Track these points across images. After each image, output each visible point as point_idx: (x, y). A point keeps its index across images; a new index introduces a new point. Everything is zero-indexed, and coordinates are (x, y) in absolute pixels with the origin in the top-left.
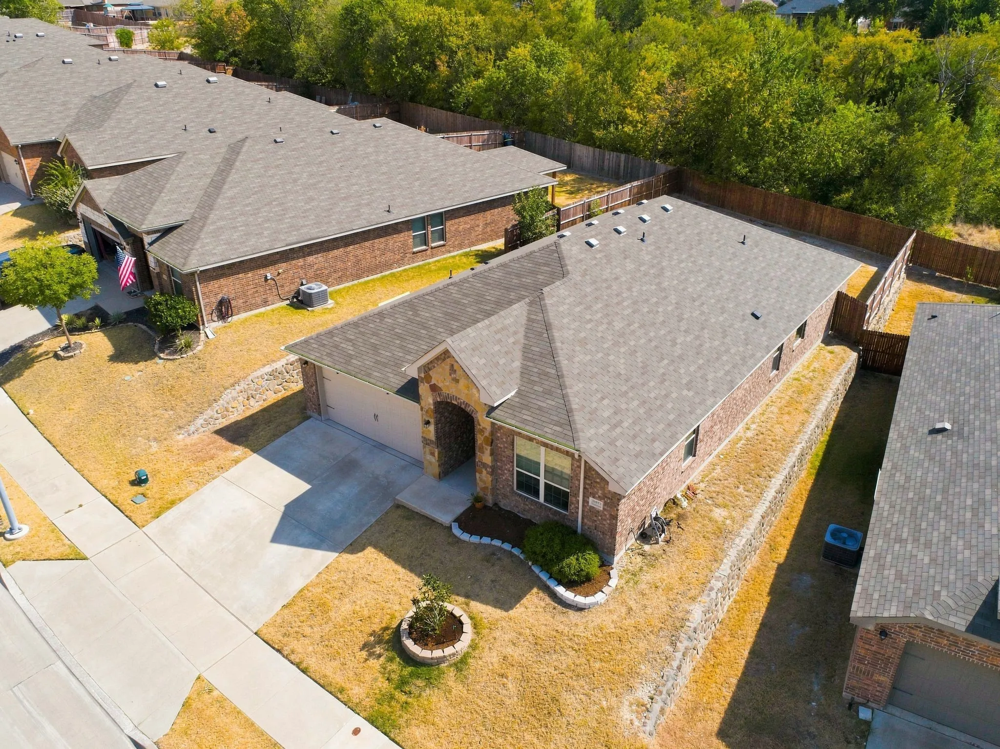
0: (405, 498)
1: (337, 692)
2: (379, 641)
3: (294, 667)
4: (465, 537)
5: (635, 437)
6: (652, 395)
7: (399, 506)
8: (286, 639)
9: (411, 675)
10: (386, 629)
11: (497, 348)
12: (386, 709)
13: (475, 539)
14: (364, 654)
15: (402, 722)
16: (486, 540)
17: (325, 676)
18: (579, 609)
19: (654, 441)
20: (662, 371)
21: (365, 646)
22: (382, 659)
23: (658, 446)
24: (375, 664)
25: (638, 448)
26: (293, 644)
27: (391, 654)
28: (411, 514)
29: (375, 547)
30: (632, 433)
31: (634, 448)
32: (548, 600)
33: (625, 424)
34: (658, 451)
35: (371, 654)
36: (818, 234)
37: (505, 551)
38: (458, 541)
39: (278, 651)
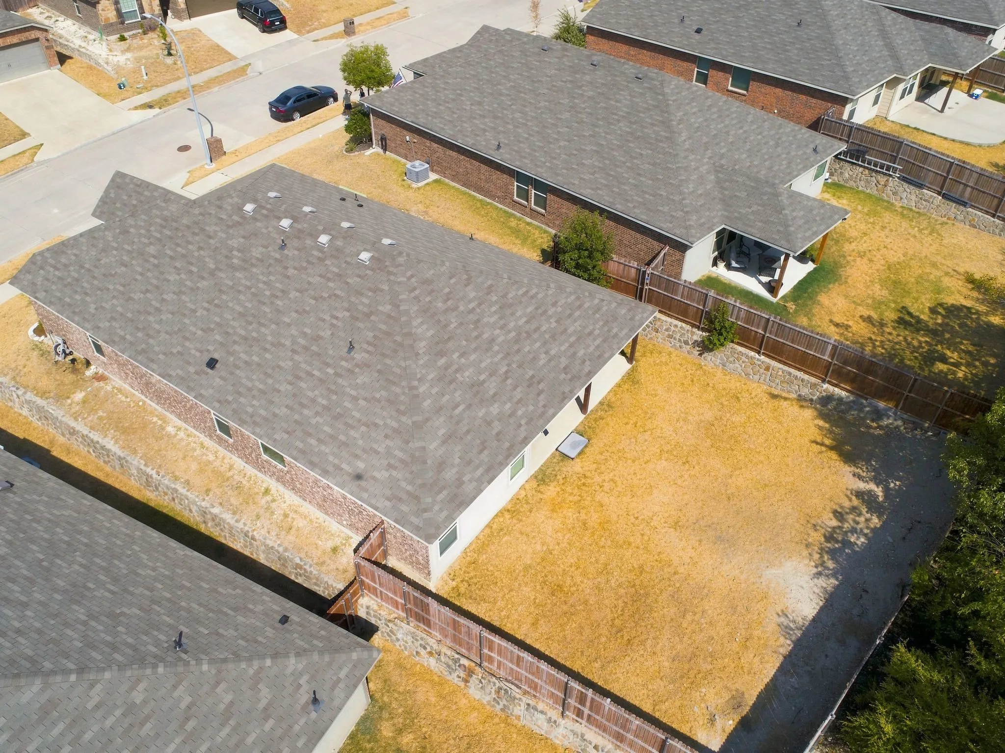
5: (48, 280)
6: (85, 285)
11: (125, 198)
19: (46, 291)
20: (111, 287)
23: (42, 295)
25: (39, 283)
30: (50, 277)
31: (39, 281)
33: (57, 273)
34: (38, 295)
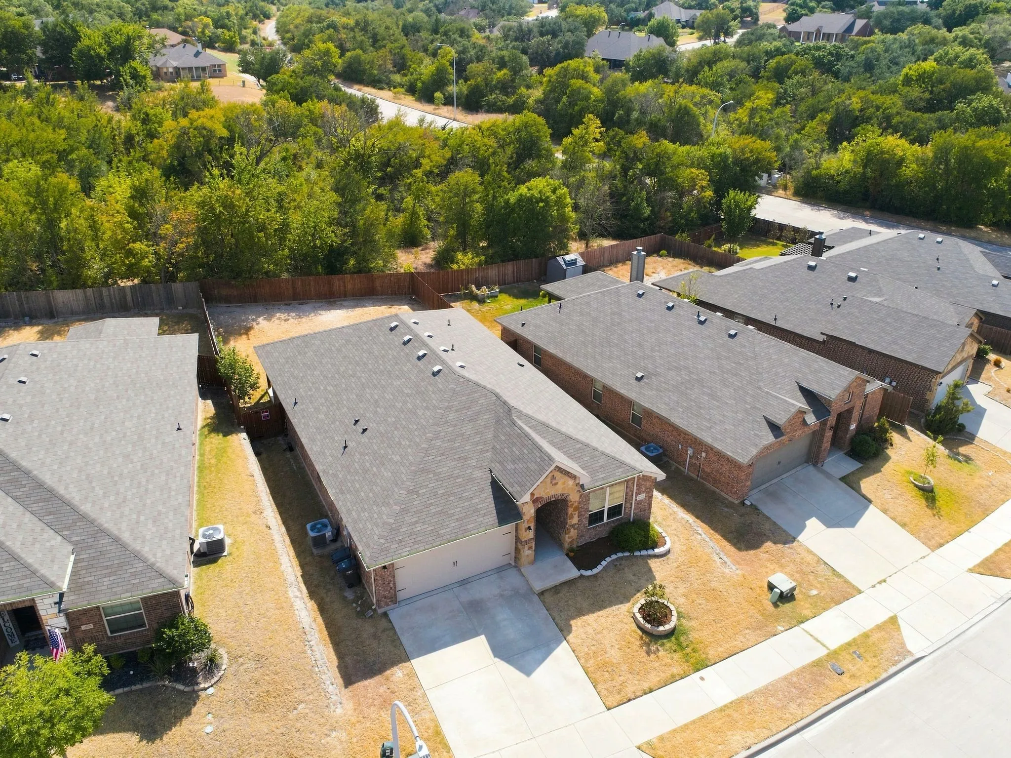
0: (538, 586)
1: (673, 679)
2: (648, 645)
3: (645, 696)
4: (595, 571)
7: (542, 594)
8: (622, 693)
9: (677, 639)
10: (641, 638)
12: (693, 660)
13: (600, 568)
14: (652, 656)
15: (703, 656)
16: (604, 563)
17: (659, 681)
18: (668, 552)
21: (648, 653)
22: (660, 649)
24: (662, 653)
26: (629, 691)
27: (660, 642)
28: (556, 589)
29: (574, 618)
32: (657, 560)
35: (655, 653)
36: (345, 296)
37: (616, 559)
38: (595, 576)
39: (629, 700)
